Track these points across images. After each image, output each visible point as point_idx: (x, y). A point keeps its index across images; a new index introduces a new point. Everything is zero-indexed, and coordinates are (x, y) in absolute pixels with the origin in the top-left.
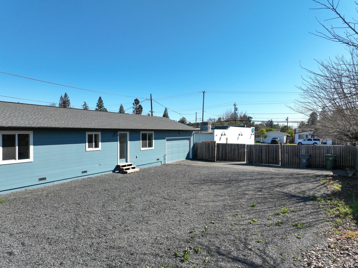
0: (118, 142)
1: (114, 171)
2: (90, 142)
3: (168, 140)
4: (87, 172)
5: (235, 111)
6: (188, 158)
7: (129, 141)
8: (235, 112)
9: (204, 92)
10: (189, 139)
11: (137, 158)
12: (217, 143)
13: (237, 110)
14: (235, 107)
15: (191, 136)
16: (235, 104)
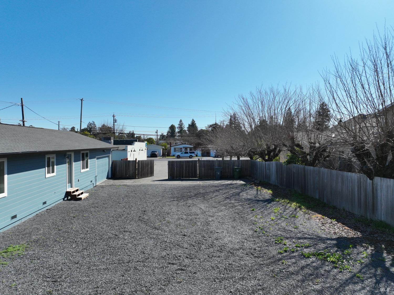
0: (67, 164)
1: (64, 199)
2: (48, 166)
3: (97, 159)
4: (46, 203)
5: (114, 122)
6: (108, 178)
7: (74, 163)
8: (114, 124)
9: (82, 100)
10: (108, 157)
11: (79, 181)
12: (138, 161)
13: (116, 122)
14: (114, 118)
15: (110, 154)
16: (114, 115)
